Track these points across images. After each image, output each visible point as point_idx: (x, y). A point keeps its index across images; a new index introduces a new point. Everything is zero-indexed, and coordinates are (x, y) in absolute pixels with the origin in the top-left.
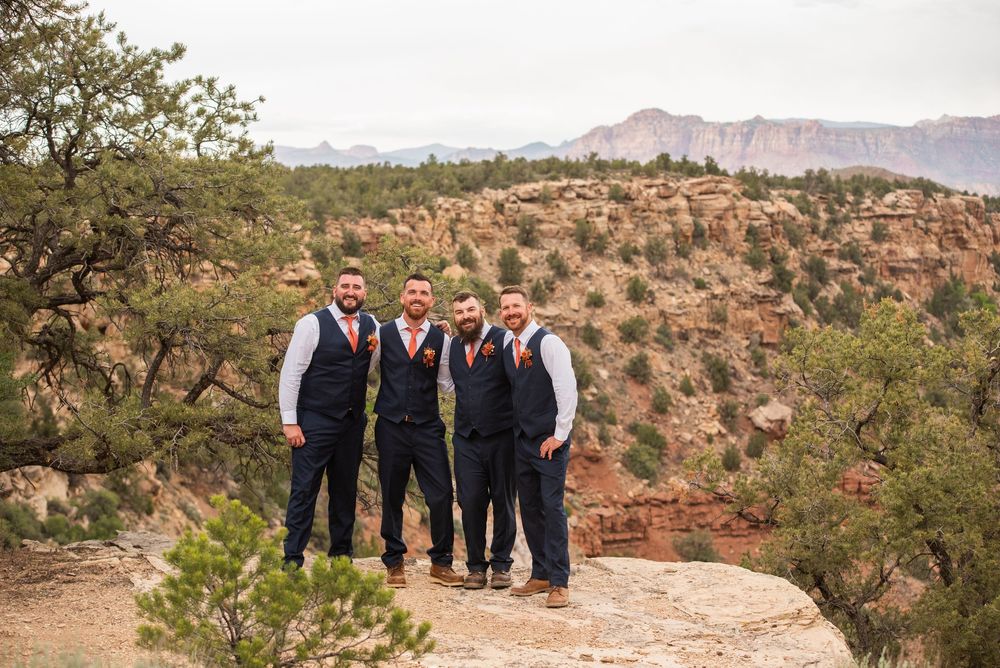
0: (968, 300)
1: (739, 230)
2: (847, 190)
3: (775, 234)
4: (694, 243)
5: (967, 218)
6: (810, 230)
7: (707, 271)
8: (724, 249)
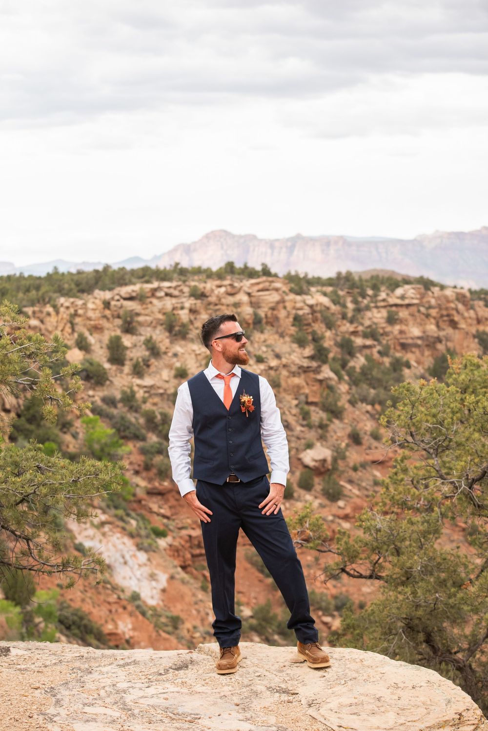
1: (288, 318)
2: (368, 286)
3: (315, 320)
4: (254, 328)
5: (456, 305)
6: (341, 316)
7: (264, 349)
8: (277, 332)
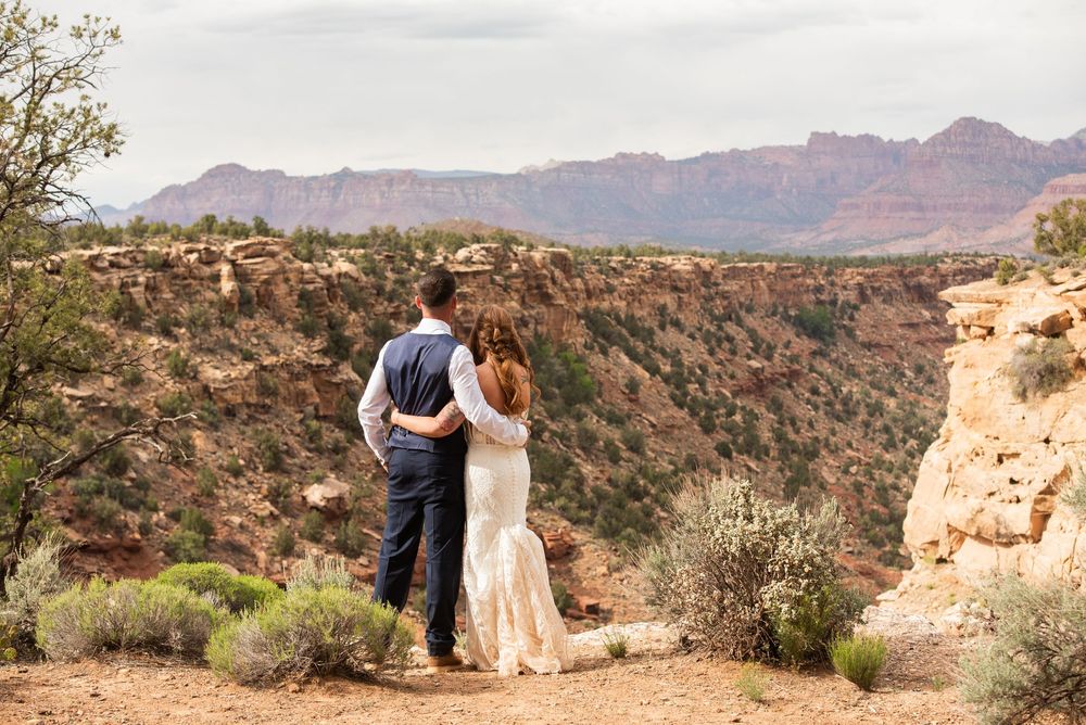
0: (554, 360)
1: (291, 295)
2: (418, 248)
3: (332, 298)
4: (240, 312)
5: (552, 273)
6: (375, 292)
7: (255, 341)
8: (273, 317)
